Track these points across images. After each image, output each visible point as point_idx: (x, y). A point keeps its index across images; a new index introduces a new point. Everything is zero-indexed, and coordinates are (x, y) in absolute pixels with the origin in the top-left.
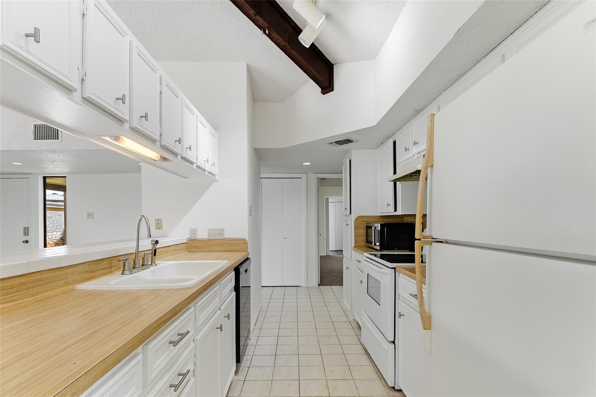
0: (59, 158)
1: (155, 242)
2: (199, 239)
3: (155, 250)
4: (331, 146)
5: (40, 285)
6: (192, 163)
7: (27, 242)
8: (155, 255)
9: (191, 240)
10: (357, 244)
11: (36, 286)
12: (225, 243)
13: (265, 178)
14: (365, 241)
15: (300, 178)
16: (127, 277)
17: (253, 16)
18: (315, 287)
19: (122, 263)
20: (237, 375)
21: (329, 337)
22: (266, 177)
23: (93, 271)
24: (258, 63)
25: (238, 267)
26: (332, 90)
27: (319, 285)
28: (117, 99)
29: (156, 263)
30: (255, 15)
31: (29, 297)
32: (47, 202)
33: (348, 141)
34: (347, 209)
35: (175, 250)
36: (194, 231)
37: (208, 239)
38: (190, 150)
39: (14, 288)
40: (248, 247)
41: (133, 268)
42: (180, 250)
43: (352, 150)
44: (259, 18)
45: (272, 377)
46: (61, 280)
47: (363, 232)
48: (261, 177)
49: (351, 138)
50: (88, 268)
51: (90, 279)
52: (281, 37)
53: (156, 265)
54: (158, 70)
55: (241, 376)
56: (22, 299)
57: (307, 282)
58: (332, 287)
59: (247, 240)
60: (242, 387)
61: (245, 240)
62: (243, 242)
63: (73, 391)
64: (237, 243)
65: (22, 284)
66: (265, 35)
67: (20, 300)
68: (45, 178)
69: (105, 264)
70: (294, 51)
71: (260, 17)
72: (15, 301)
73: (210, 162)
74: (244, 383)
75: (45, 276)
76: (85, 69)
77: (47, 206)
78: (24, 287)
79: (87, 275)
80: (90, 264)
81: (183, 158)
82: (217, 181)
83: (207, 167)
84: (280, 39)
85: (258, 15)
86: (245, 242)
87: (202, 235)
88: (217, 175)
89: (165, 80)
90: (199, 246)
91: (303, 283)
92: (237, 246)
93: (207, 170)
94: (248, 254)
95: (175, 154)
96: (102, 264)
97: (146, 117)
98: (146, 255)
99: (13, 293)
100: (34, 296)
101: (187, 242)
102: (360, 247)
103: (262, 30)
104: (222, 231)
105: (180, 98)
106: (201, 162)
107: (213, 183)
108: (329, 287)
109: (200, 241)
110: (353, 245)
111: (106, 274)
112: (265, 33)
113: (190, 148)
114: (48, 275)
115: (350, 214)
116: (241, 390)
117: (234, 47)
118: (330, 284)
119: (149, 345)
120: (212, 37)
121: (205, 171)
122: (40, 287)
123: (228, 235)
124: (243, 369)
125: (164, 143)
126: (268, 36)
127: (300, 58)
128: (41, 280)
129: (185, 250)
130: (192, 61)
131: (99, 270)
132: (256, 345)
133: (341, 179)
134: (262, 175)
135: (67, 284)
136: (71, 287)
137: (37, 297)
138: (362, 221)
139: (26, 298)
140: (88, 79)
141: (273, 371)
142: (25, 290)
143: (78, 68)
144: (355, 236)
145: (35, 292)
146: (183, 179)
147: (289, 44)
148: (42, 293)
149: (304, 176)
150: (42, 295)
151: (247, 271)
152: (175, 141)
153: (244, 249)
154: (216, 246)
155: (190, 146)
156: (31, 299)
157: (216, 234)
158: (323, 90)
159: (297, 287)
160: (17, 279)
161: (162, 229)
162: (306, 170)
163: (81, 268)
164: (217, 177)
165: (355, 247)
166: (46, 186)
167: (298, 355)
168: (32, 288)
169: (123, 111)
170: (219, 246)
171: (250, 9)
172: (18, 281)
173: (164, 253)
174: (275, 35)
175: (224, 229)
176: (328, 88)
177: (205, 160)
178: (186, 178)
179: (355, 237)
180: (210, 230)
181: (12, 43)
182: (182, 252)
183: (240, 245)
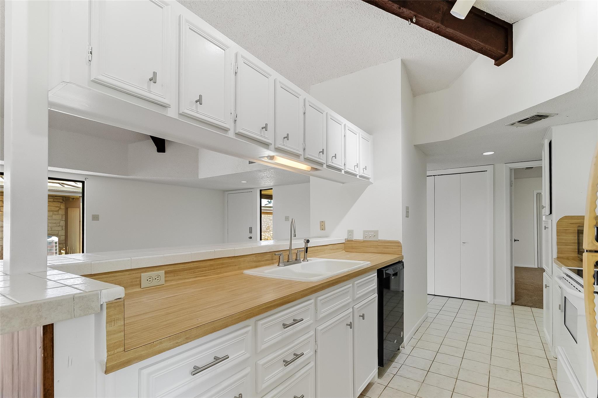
0: (265, 175)
1: (306, 241)
2: (355, 240)
3: (307, 248)
4: (512, 127)
5: (222, 268)
6: (340, 170)
7: (251, 238)
8: (307, 252)
9: (348, 241)
10: (561, 255)
11: (220, 268)
12: (379, 245)
13: (438, 175)
14: (576, 252)
15: (485, 171)
16: (282, 268)
17: (398, 10)
18: (506, 306)
19: (277, 257)
20: (381, 379)
21: (507, 370)
22: (440, 174)
23: (259, 261)
24: (414, 54)
25: (382, 269)
26: (511, 56)
27: (512, 304)
28: (262, 128)
29: (307, 259)
30: (400, 8)
31: (216, 275)
32: (262, 208)
33: (540, 117)
34: (545, 207)
35: (331, 249)
36: (350, 232)
37: (363, 240)
38: (335, 158)
39: (207, 267)
40: (402, 251)
41: (288, 261)
42: (337, 249)
43: (552, 127)
44: (405, 10)
45: (417, 393)
46: (235, 266)
47: (572, 238)
48: (427, 175)
49: (542, 112)
50: (255, 259)
51: (256, 267)
52: (431, 19)
53: (308, 261)
54: (300, 95)
55: (384, 381)
56: (211, 276)
57: (495, 297)
58: (533, 309)
59: (401, 243)
60: (382, 392)
61: (399, 243)
62: (397, 244)
63: (187, 336)
64: (391, 246)
65: (211, 265)
66: (413, 23)
67: (209, 276)
68: (261, 191)
69: (268, 257)
70: (449, 29)
71: (405, 8)
72: (207, 276)
73: (362, 166)
74: (385, 389)
75: (225, 261)
76: (236, 113)
77: (262, 211)
78: (212, 268)
79: (254, 264)
80: (256, 256)
81: (329, 166)
82: (371, 183)
83: (359, 172)
84: (432, 21)
85: (402, 7)
86: (399, 245)
87: (358, 236)
88: (370, 178)
89: (308, 102)
90: (355, 247)
91: (488, 297)
92: (391, 248)
93: (358, 174)
94: (403, 257)
95: (321, 164)
96: (266, 256)
97: (287, 137)
98: (298, 252)
99: (206, 271)
100: (217, 274)
101: (345, 242)
102: (568, 259)
103: (409, 20)
104: (376, 233)
105: (325, 114)
106: (350, 168)
107: (368, 186)
108: (529, 309)
109: (357, 242)
110: (555, 256)
111: (269, 264)
112: (412, 22)
113: (335, 157)
114: (227, 261)
115: (551, 213)
116: (381, 394)
117: (386, 47)
118: (531, 305)
119: (260, 321)
120: (364, 45)
121: (356, 175)
122: (222, 269)
123: (382, 237)
124: (388, 375)
125: (307, 156)
126: (417, 23)
127: (458, 34)
128: (223, 264)
129: (343, 250)
130: (350, 73)
131: (263, 261)
132: (409, 355)
133: (541, 167)
134: (428, 173)
135: (240, 269)
136: (241, 271)
137: (220, 275)
138: (571, 224)
139: (213, 275)
140: (238, 119)
141: (421, 387)
142: (213, 269)
143: (231, 113)
144: (558, 243)
145: (219, 272)
146: (342, 184)
147: (442, 23)
148: (223, 273)
149: (490, 168)
150: (223, 274)
151: (397, 275)
152: (320, 153)
153: (398, 252)
154: (370, 247)
155: (335, 154)
156: (216, 276)
157: (370, 236)
158: (496, 61)
159: (480, 302)
160: (208, 262)
161: (325, 230)
162: (491, 161)
163: (250, 258)
164: (370, 180)
165: (558, 258)
166: (262, 196)
167: (457, 379)
168: (217, 268)
169: (267, 137)
170: (373, 247)
171: (393, 4)
172: (209, 263)
173: (321, 251)
174: (424, 20)
175: (378, 231)
176: (504, 56)
177: (355, 165)
178: (343, 183)
179: (557, 245)
180: (365, 232)
181: (187, 109)
182: (340, 252)
183: (394, 247)
